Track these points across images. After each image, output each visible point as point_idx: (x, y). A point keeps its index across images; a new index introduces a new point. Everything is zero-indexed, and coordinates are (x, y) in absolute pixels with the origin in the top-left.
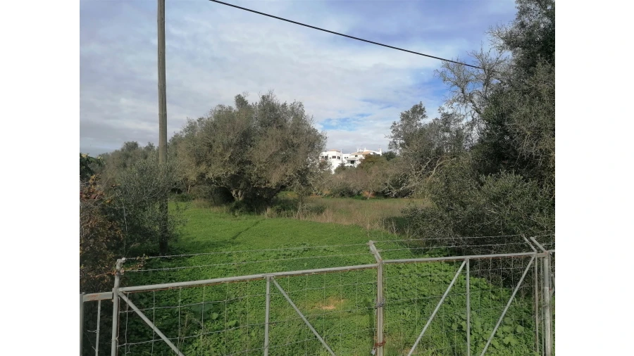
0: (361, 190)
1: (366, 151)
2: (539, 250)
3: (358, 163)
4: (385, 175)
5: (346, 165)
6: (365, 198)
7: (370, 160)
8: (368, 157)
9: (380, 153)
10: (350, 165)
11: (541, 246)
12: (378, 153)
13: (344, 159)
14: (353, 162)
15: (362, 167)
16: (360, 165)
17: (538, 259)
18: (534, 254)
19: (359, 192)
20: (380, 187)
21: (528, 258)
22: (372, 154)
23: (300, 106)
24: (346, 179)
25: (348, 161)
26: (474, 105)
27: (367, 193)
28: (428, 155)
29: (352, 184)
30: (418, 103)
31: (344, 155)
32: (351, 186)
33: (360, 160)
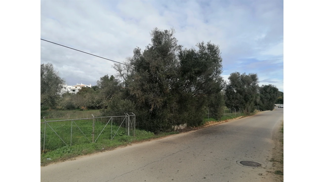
0: (80, 106)
1: (82, 85)
2: (127, 115)
3: (77, 91)
4: (93, 98)
5: (70, 92)
6: (82, 110)
7: (84, 90)
8: (83, 88)
9: (90, 86)
10: (72, 92)
11: (128, 115)
12: (89, 86)
13: (68, 89)
14: (74, 91)
15: (80, 94)
16: (78, 92)
17: (127, 117)
18: (126, 116)
19: (78, 107)
20: (91, 104)
21: (125, 117)
22: (85, 86)
23: (51, 66)
24: (71, 100)
25: (71, 90)
26: (124, 78)
27: (83, 108)
28: (110, 92)
29: (74, 102)
30: (106, 75)
31: (69, 87)
32: (74, 104)
33: (79, 90)
